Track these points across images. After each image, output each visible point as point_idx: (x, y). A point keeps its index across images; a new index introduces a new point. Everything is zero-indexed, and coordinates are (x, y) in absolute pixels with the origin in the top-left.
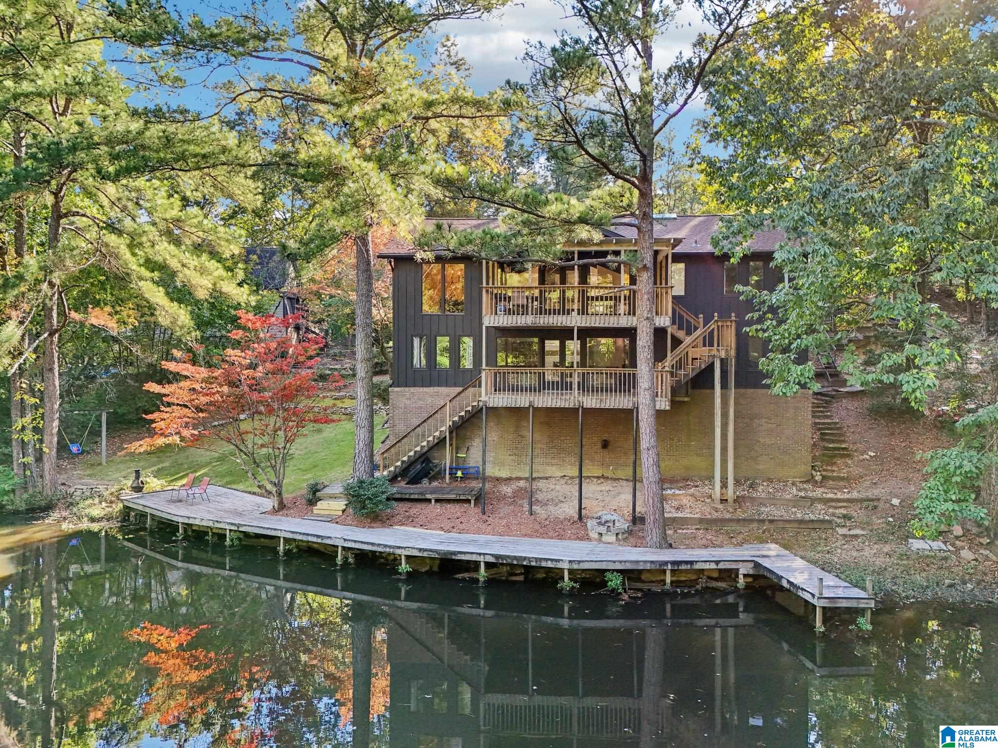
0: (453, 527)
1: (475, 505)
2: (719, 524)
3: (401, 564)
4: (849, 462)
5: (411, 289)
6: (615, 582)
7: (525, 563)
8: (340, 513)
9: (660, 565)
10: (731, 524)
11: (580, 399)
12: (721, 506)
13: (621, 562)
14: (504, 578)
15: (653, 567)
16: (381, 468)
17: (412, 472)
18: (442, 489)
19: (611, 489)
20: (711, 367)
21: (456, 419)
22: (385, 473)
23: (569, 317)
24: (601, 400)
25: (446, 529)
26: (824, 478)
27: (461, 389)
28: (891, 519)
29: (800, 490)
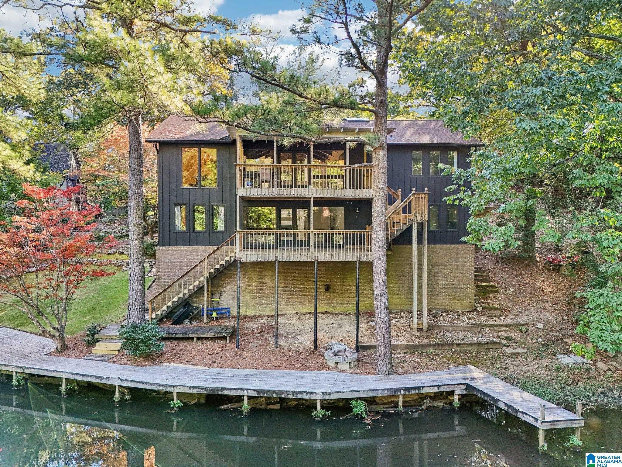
0: (214, 362)
1: (230, 341)
2: (420, 348)
3: (173, 400)
4: (498, 296)
5: (173, 168)
6: (359, 408)
7: (283, 396)
8: (116, 353)
9: (395, 392)
10: (429, 348)
11: (316, 254)
12: (418, 334)
13: (364, 391)
14: (262, 407)
15: (389, 393)
16: (150, 311)
17: (175, 316)
18: (202, 328)
19: (334, 322)
20: (410, 229)
21: (212, 271)
22: (154, 316)
23: (307, 190)
24: (332, 255)
25: (209, 363)
26: (484, 308)
27: (216, 247)
28: (540, 340)
29: (470, 318)
